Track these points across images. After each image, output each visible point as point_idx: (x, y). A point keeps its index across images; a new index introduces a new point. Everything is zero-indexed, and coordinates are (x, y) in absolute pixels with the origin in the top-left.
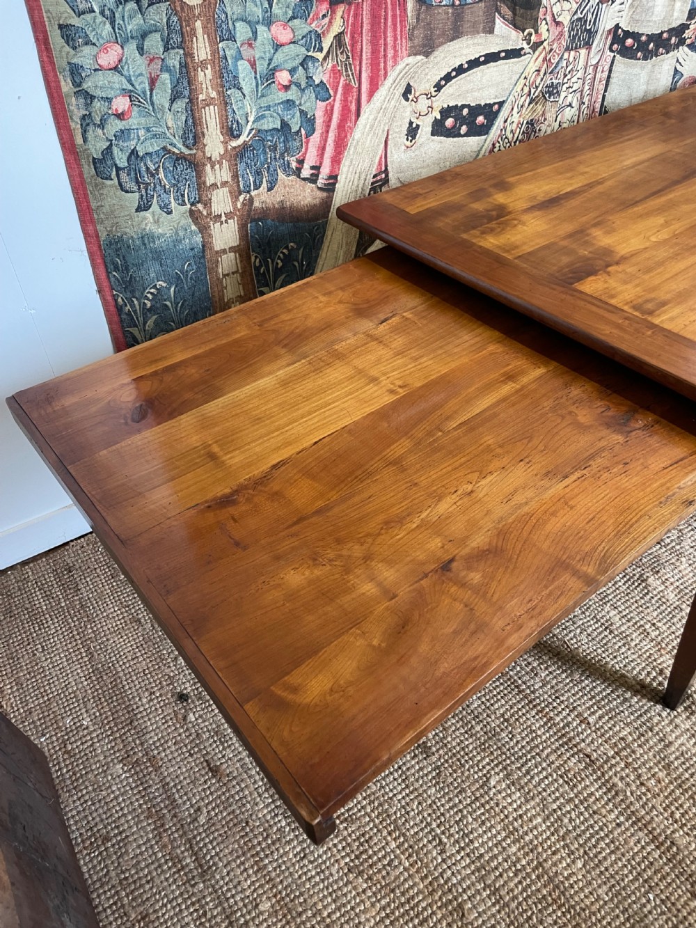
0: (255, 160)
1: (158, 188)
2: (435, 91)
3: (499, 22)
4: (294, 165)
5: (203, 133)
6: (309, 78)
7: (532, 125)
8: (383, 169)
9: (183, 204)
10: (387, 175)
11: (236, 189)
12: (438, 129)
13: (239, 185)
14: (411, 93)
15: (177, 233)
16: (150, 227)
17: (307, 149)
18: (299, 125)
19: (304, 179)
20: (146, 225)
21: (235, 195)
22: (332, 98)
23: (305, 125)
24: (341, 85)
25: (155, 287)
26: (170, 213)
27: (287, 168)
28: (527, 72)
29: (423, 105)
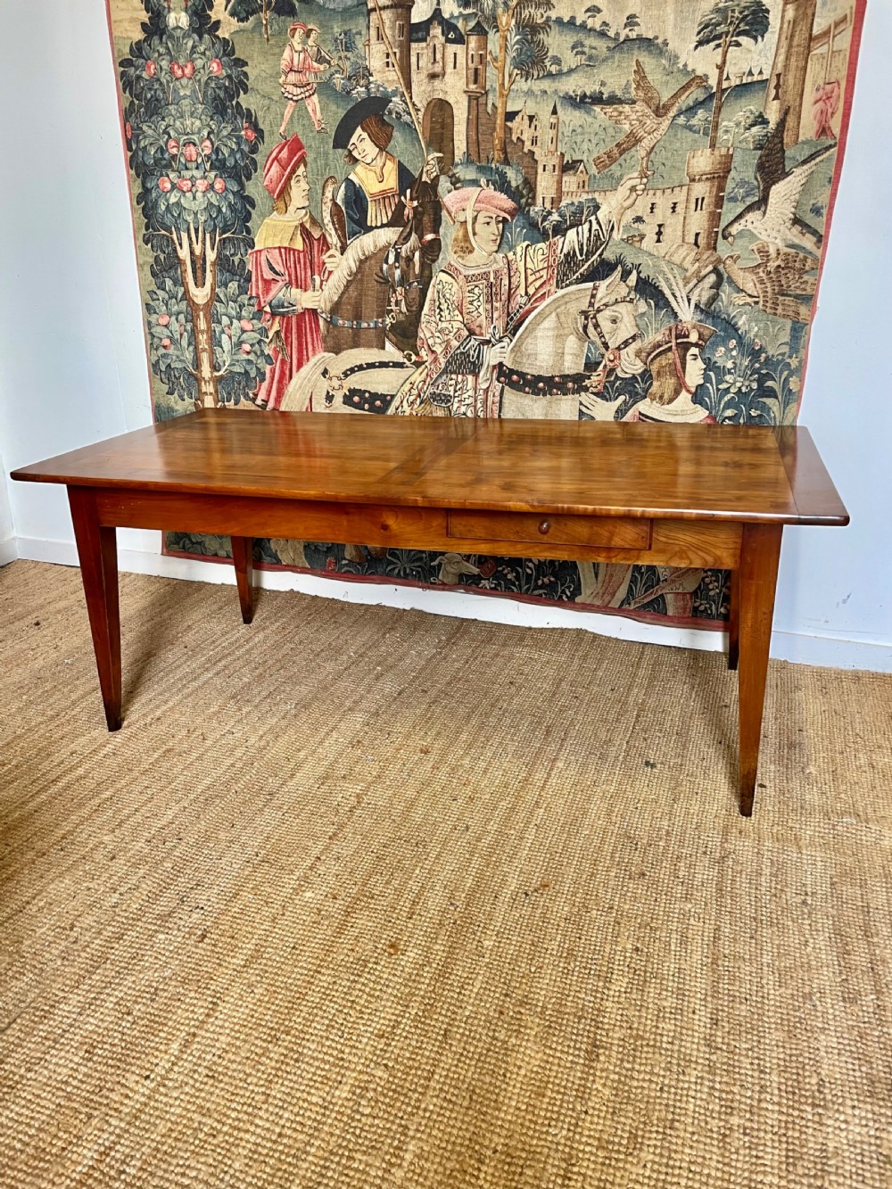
0: (228, 386)
1: (179, 386)
2: (343, 377)
3: (388, 344)
4: (251, 395)
5: (201, 365)
6: (262, 351)
9: (192, 398)
11: (217, 398)
12: (348, 400)
14: (327, 374)
16: (172, 404)
17: (260, 389)
18: (255, 375)
20: (170, 402)
21: (217, 401)
22: (274, 365)
24: (279, 358)
26: (183, 400)
27: (246, 396)
28: (412, 379)
29: (336, 383)
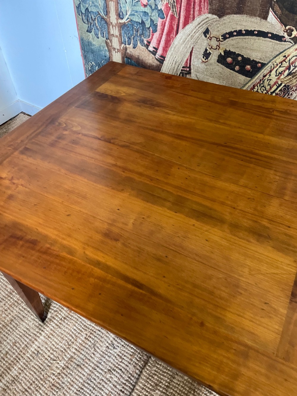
0: (129, 32)
1: (95, 26)
2: (222, 39)
5: (109, 11)
6: (156, 5)
8: (188, 66)
9: (103, 37)
10: (190, 70)
11: (121, 40)
12: (222, 60)
13: (122, 40)
14: (208, 34)
15: (100, 47)
16: (91, 40)
17: (152, 38)
18: (149, 25)
19: (150, 51)
20: (90, 38)
21: (121, 43)
22: (165, 19)
23: (152, 26)
24: (169, 14)
25: (91, 63)
26: (98, 38)
27: (142, 41)
28: (286, 53)
29: (214, 43)
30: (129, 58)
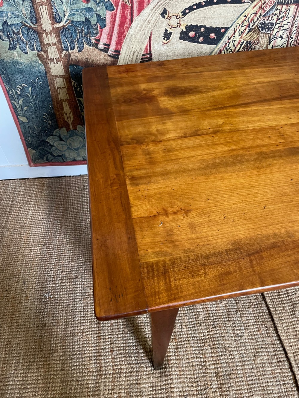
0: (70, 35)
1: (19, 41)
2: (182, 15)
4: (94, 41)
5: (40, 18)
7: (250, 44)
8: (148, 52)
9: (34, 50)
10: (151, 56)
11: (60, 48)
12: (184, 36)
13: (62, 46)
14: (166, 14)
15: (31, 63)
16: (16, 58)
17: (101, 34)
18: (96, 21)
19: (100, 49)
20: (14, 57)
21: (61, 50)
22: (115, 10)
23: (100, 22)
24: (120, 4)
25: (21, 85)
26: (27, 53)
27: (89, 42)
29: (174, 21)
30: (74, 65)
